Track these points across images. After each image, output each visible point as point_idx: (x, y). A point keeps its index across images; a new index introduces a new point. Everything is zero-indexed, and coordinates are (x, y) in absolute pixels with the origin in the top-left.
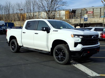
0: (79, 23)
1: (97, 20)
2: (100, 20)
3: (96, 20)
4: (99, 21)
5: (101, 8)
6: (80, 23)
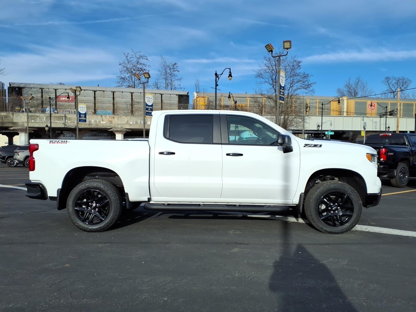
0: (47, 126)
1: (96, 121)
2: (103, 121)
3: (93, 120)
4: (100, 122)
5: (95, 91)
6: (49, 126)
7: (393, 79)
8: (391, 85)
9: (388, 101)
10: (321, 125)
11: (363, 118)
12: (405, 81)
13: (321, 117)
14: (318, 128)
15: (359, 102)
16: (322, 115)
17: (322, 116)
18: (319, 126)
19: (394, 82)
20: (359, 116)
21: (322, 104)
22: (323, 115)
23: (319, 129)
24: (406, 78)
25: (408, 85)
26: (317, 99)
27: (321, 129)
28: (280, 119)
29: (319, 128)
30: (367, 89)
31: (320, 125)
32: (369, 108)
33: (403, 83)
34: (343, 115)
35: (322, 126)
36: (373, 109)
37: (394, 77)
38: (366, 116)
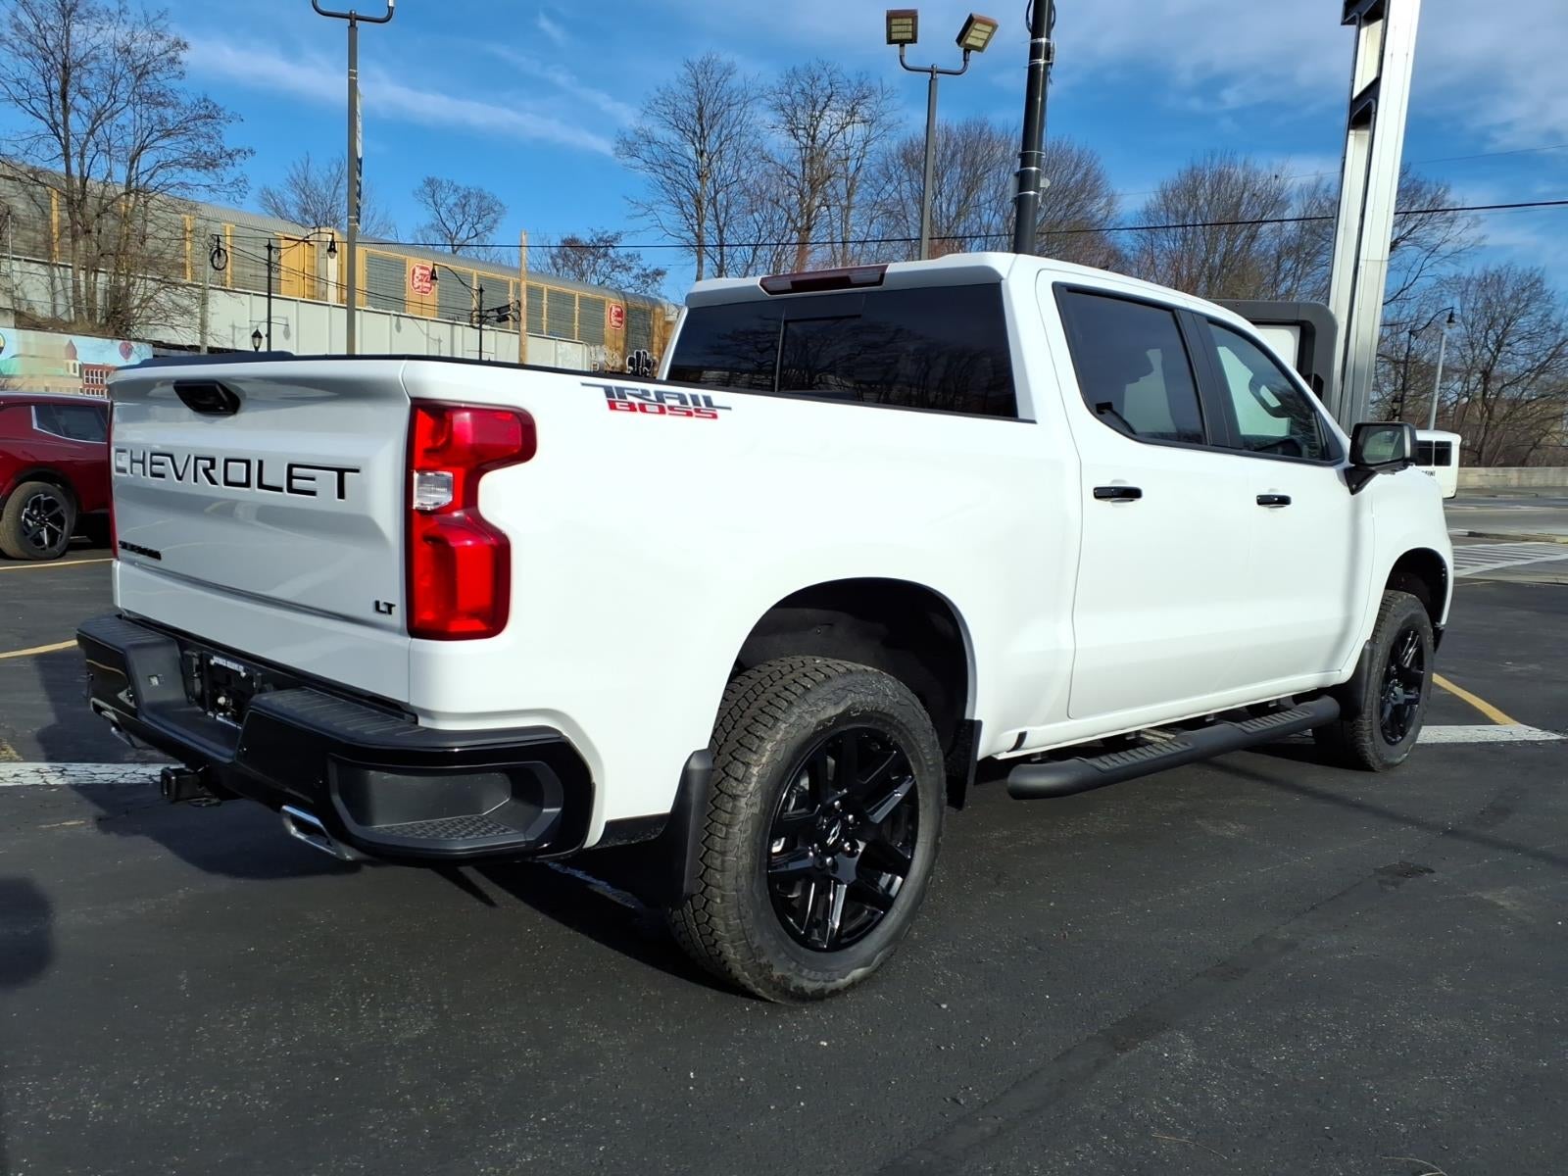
7: (449, 189)
8: (442, 210)
9: (471, 270)
10: (266, 332)
11: (398, 321)
12: (485, 204)
13: (266, 299)
14: (254, 343)
15: (382, 259)
16: (270, 293)
17: (269, 297)
18: (257, 335)
19: (451, 200)
20: (380, 311)
21: (267, 244)
22: (273, 295)
23: (260, 350)
24: (489, 193)
25: (495, 221)
26: (226, 221)
27: (266, 350)
28: (95, 284)
29: (260, 343)
30: (375, 208)
31: (263, 332)
32: (413, 284)
33: (480, 208)
34: (325, 298)
35: (269, 336)
36: (425, 290)
37: (452, 184)
38: (405, 312)
